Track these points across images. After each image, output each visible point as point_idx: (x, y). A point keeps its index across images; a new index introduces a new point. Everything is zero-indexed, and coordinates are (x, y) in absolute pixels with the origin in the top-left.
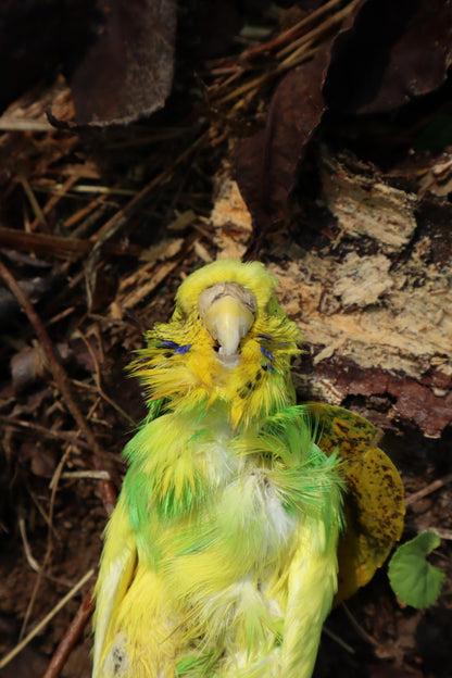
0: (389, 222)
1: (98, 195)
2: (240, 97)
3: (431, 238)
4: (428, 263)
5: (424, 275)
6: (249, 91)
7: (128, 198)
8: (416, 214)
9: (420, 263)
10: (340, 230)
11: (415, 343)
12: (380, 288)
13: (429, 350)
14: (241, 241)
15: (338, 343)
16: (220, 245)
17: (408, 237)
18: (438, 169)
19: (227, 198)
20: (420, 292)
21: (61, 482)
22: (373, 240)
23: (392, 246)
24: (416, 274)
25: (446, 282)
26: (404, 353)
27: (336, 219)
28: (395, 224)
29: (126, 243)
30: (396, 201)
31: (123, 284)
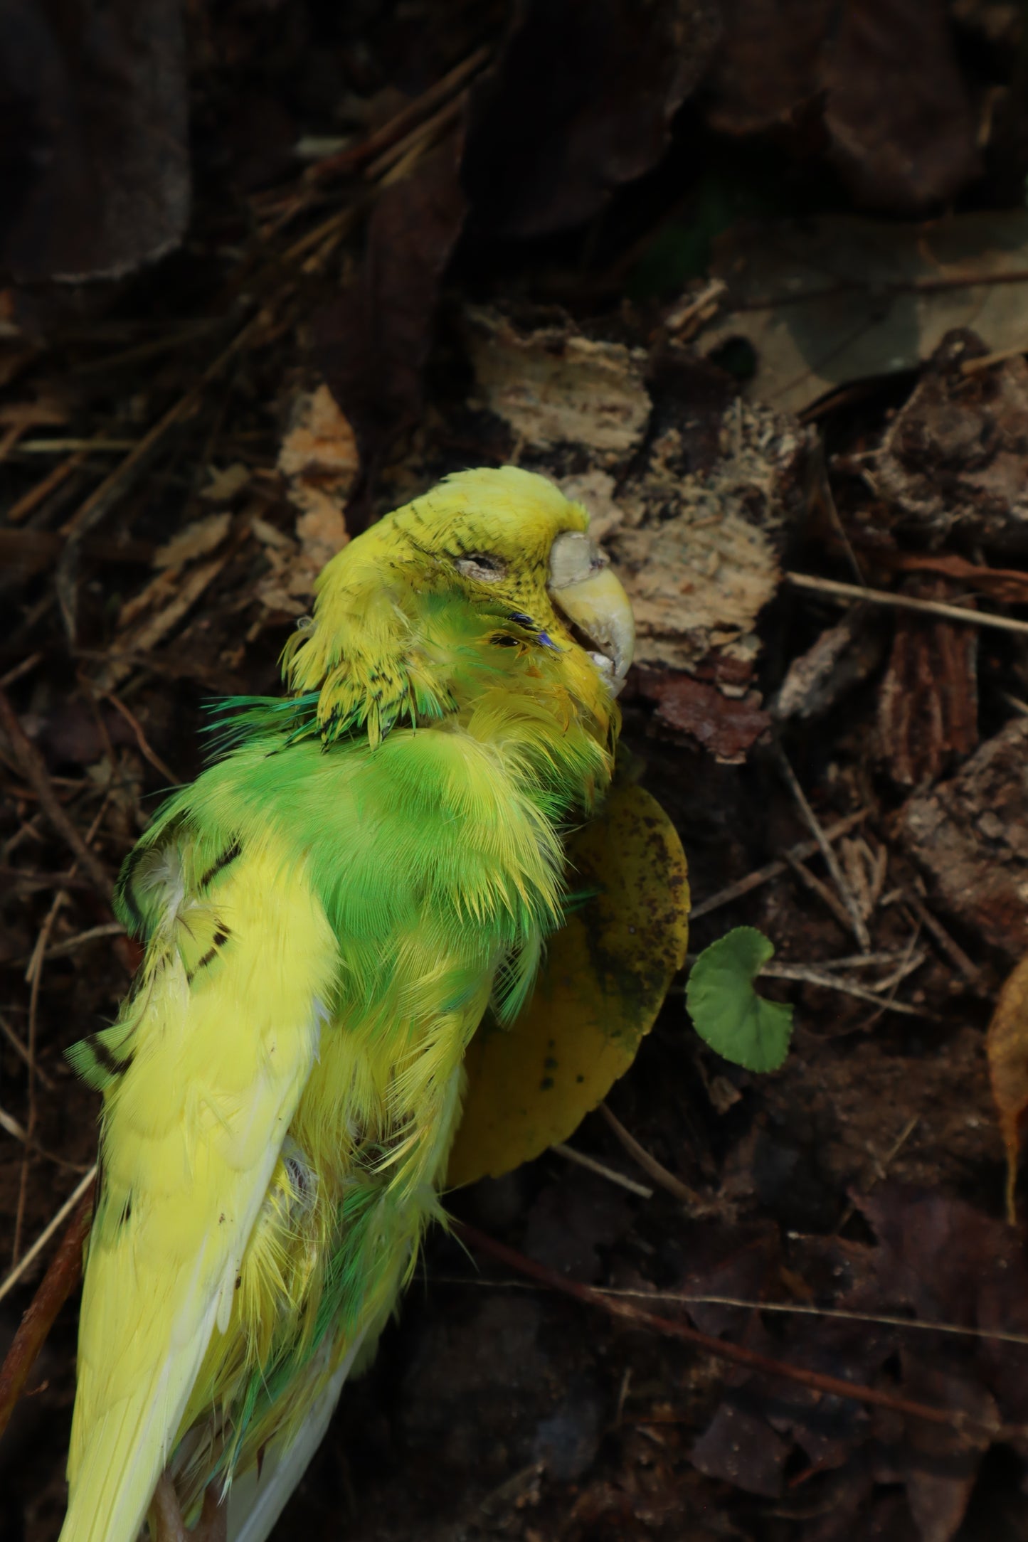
0: (603, 409)
1: (65, 455)
2: (310, 252)
3: (681, 430)
4: (681, 474)
5: (677, 495)
6: (324, 238)
7: (120, 456)
8: (648, 384)
9: (667, 475)
10: (514, 443)
11: (678, 612)
12: (600, 525)
13: (704, 619)
14: (339, 492)
16: (302, 505)
17: (639, 430)
18: (676, 320)
19: (305, 426)
20: (672, 527)
21: (53, 966)
22: (577, 447)
23: (614, 450)
24: (662, 498)
25: (716, 503)
26: (658, 629)
27: (506, 426)
28: (613, 409)
29: (124, 537)
30: (610, 365)
31: (127, 611)
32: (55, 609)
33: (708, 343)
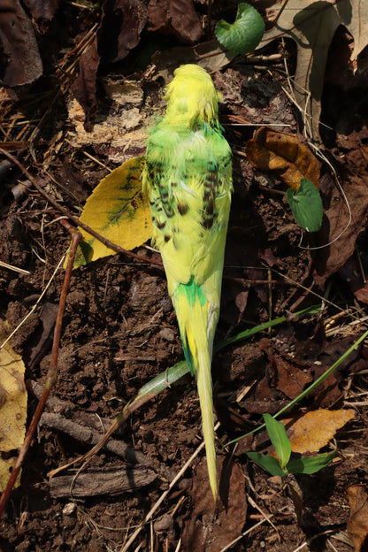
0: (134, 95)
1: (26, 124)
3: (150, 96)
4: (152, 105)
5: (152, 110)
7: (38, 122)
8: (142, 88)
9: (149, 106)
10: (117, 104)
12: (138, 119)
15: (129, 143)
16: (76, 125)
17: (142, 98)
18: (147, 75)
19: (72, 108)
20: (152, 117)
21: (46, 229)
22: (130, 103)
23: (137, 103)
24: (149, 111)
25: (160, 110)
27: (114, 101)
28: (136, 94)
29: (42, 140)
30: (134, 85)
31: (45, 155)
32: (31, 156)
33: (154, 78)
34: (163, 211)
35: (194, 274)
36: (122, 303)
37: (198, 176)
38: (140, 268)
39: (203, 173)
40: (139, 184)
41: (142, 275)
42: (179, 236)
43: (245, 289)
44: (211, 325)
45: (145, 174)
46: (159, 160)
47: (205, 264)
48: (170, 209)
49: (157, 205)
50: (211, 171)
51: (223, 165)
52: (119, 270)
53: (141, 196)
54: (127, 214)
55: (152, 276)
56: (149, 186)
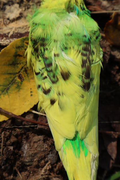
4: (29, 1)
5: (29, 5)
12: (18, 12)
15: (13, 30)
25: (35, 5)
34: (48, 78)
35: (78, 130)
36: (16, 160)
37: (76, 47)
38: (28, 130)
39: (80, 45)
40: (24, 61)
41: (31, 135)
42: (64, 99)
43: (113, 140)
44: (94, 172)
45: (29, 50)
46: (42, 36)
47: (86, 121)
48: (54, 76)
49: (42, 74)
50: (86, 43)
51: (94, 38)
52: (11, 133)
53: (26, 71)
54: (15, 85)
55: (38, 135)
56: (34, 60)
